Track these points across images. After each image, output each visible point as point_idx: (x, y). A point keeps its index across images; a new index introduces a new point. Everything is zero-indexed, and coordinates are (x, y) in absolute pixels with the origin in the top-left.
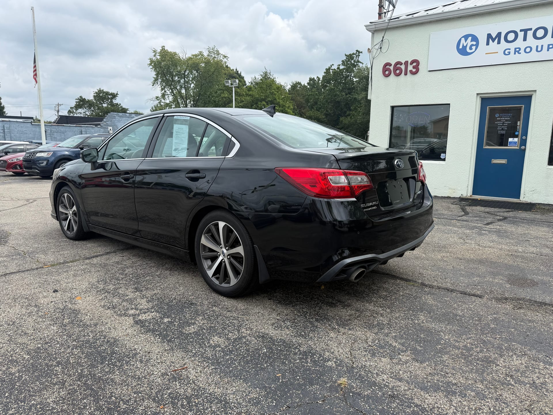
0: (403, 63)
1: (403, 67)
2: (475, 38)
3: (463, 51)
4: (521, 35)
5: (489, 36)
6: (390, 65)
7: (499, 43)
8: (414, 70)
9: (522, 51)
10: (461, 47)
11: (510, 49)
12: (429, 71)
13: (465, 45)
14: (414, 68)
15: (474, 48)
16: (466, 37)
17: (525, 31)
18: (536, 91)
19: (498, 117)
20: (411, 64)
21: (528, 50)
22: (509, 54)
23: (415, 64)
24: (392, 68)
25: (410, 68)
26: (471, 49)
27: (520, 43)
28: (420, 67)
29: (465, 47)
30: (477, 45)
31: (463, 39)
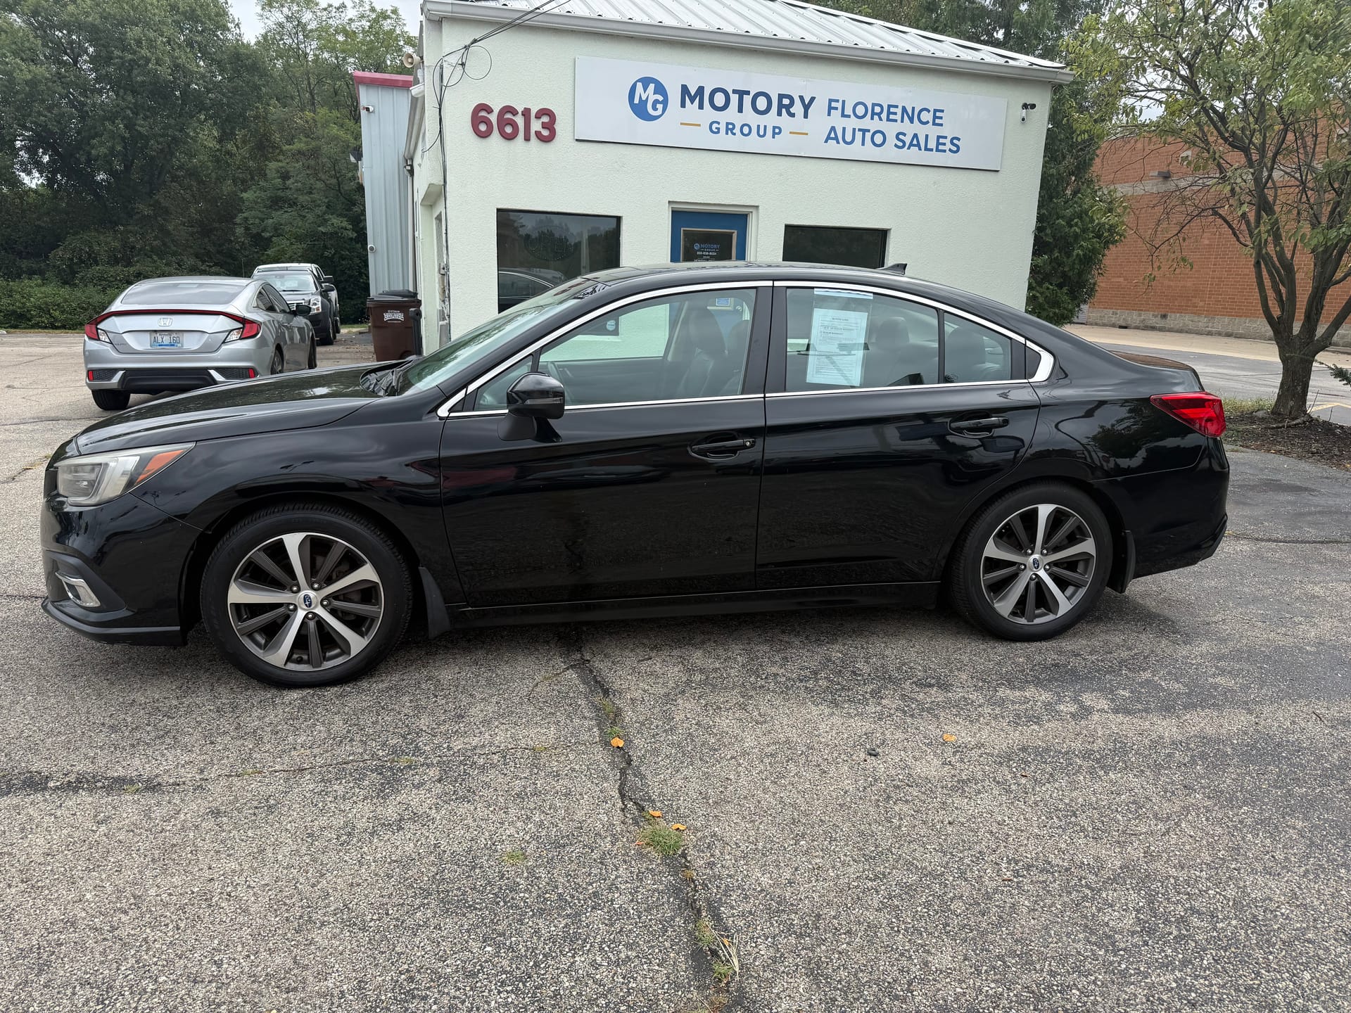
0: (520, 113)
1: (520, 120)
2: (660, 89)
3: (640, 110)
4: (734, 99)
5: (685, 89)
6: (489, 110)
7: (701, 107)
8: (545, 133)
9: (737, 130)
10: (636, 101)
11: (719, 123)
12: (577, 140)
13: (644, 98)
14: (544, 126)
15: (660, 107)
16: (646, 81)
17: (741, 94)
18: (757, 207)
19: (699, 250)
20: (538, 117)
21: (746, 130)
22: (718, 132)
23: (545, 119)
24: (493, 118)
25: (536, 126)
26: (655, 109)
27: (731, 114)
28: (558, 127)
29: (643, 103)
30: (665, 103)
31: (639, 85)
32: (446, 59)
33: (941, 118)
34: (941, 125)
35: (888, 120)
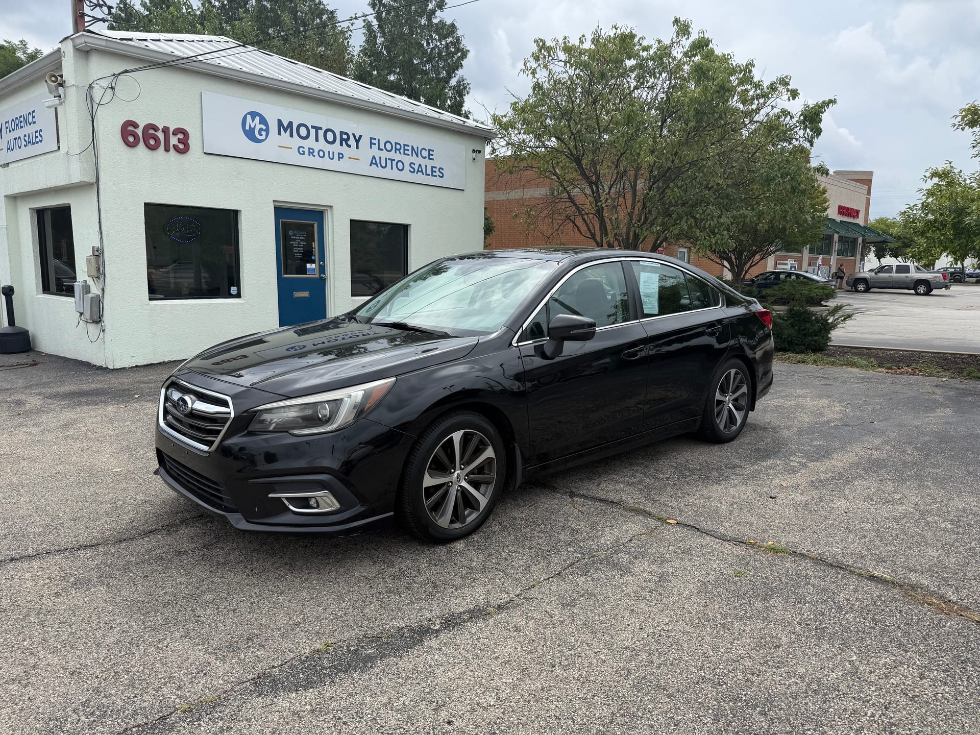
0: (161, 130)
1: (161, 135)
2: (263, 121)
3: (250, 134)
4: (313, 131)
5: (280, 123)
6: (136, 126)
7: (291, 136)
8: (181, 146)
9: (316, 153)
10: (247, 128)
11: (304, 148)
12: (205, 153)
13: (252, 127)
14: (179, 141)
15: (264, 133)
16: (254, 115)
17: (317, 129)
18: (331, 207)
19: (293, 236)
20: (175, 133)
21: (322, 154)
22: (304, 154)
23: (181, 136)
24: (139, 132)
25: (174, 140)
26: (261, 135)
27: (310, 142)
28: (191, 142)
29: (252, 130)
30: (267, 131)
31: (249, 117)
32: (98, 82)
33: (432, 155)
34: (433, 159)
35: (405, 154)
